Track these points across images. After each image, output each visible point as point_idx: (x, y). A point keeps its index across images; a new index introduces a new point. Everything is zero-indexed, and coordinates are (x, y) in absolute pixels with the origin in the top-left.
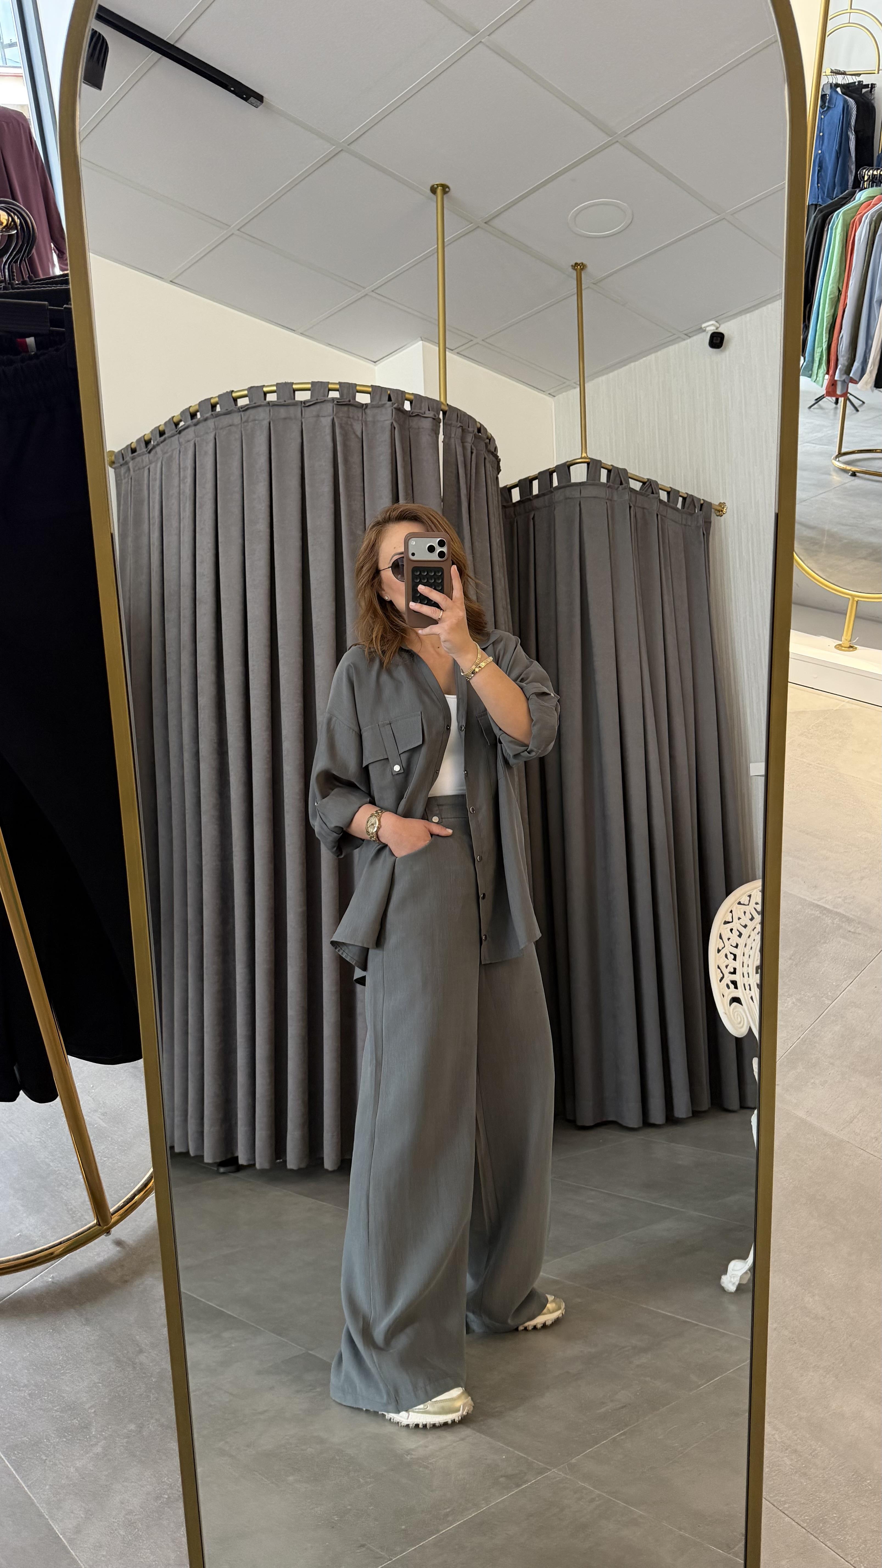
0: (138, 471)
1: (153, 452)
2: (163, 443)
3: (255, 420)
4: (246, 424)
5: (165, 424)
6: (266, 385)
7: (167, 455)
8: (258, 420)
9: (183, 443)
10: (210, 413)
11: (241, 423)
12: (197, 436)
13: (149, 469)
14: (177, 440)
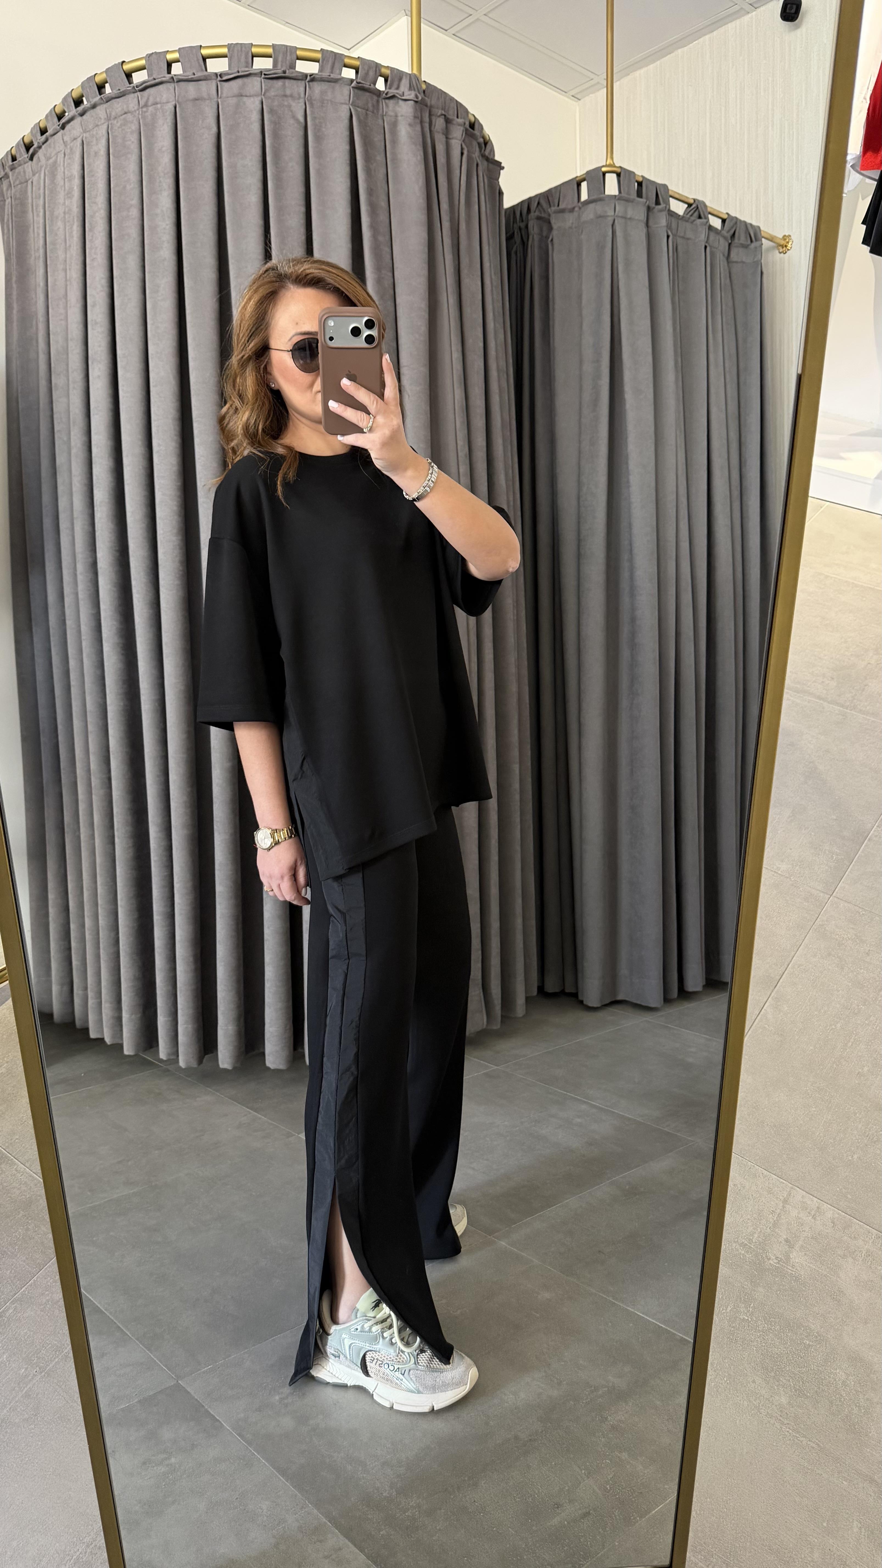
0: (19, 186)
1: (35, 158)
2: (45, 145)
3: (157, 104)
4: (144, 109)
5: (47, 116)
6: (170, 50)
7: (51, 161)
8: (160, 103)
9: (69, 142)
10: (99, 97)
11: (138, 109)
12: (85, 131)
13: (32, 182)
14: (61, 137)
